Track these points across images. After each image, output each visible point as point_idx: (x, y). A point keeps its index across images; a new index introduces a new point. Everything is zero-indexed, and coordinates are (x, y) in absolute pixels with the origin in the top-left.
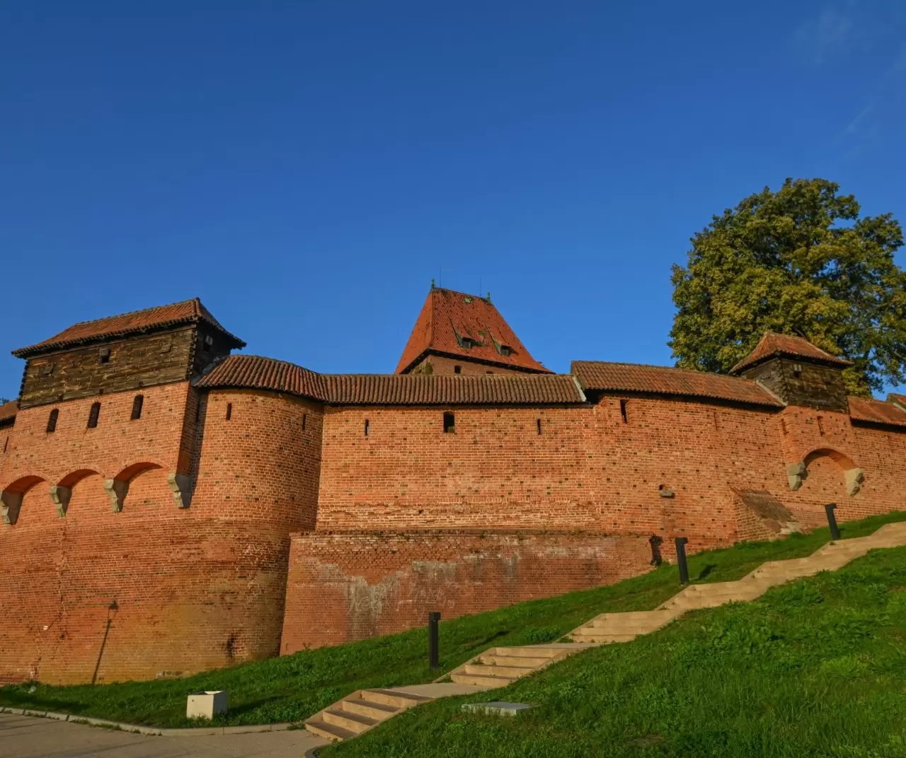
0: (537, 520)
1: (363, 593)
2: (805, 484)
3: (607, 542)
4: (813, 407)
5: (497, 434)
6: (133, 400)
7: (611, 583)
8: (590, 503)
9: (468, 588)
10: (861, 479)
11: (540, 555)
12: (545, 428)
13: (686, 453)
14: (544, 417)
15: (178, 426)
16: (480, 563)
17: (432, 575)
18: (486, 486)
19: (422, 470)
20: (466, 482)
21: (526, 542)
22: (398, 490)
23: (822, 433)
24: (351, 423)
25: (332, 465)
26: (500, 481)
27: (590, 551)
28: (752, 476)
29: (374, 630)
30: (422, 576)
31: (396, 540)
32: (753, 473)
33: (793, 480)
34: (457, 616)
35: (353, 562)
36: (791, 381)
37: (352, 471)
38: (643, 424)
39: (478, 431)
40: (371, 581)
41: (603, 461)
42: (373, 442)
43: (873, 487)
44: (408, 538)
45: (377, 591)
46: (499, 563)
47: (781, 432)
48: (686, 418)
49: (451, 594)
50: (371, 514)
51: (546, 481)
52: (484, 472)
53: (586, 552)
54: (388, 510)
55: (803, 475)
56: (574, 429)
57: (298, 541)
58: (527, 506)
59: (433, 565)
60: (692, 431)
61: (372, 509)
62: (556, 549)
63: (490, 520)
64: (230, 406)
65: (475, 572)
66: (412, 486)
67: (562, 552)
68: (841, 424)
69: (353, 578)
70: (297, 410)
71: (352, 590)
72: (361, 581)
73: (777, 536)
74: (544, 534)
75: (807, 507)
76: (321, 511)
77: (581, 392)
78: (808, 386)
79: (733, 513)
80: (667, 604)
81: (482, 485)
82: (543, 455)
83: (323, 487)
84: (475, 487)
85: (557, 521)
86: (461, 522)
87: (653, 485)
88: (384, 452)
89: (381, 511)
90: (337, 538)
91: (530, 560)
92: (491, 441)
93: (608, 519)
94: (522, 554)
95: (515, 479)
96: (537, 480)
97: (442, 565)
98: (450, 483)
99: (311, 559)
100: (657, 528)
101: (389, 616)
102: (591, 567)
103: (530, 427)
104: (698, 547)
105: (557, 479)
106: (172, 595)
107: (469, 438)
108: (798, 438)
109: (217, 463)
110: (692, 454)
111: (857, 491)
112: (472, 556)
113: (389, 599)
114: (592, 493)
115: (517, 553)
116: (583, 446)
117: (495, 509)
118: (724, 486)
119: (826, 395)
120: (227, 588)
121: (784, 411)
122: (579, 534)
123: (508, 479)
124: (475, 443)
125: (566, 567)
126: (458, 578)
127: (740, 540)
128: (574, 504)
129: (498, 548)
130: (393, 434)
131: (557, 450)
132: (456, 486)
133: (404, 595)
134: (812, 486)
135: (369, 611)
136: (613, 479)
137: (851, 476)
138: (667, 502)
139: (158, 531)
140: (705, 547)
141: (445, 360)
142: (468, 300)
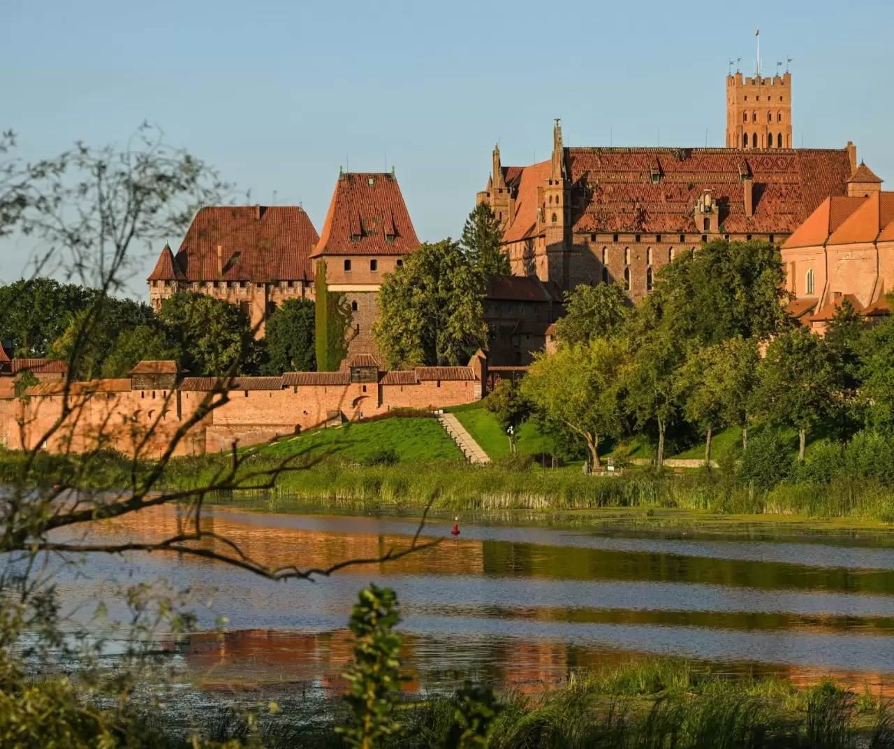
0: (267, 421)
1: (223, 441)
4: (362, 383)
5: (259, 397)
6: (163, 392)
8: (283, 417)
9: (248, 440)
11: (265, 431)
12: (272, 396)
13: (313, 401)
14: (272, 392)
16: (251, 434)
18: (257, 412)
21: (263, 428)
23: (364, 390)
26: (260, 411)
28: (336, 405)
31: (231, 428)
35: (221, 433)
36: (355, 375)
37: (221, 408)
38: (301, 393)
39: (254, 396)
41: (287, 405)
44: (234, 428)
45: (227, 441)
46: (255, 434)
47: (349, 391)
48: (315, 390)
51: (272, 411)
52: (256, 408)
54: (231, 419)
55: (354, 405)
56: (280, 396)
57: (208, 428)
58: (266, 418)
60: (316, 394)
61: (227, 418)
63: (255, 421)
64: (187, 395)
67: (271, 431)
68: (374, 386)
74: (269, 426)
76: (214, 419)
77: (282, 385)
78: (362, 375)
82: (271, 403)
84: (254, 412)
85: (272, 422)
87: (302, 411)
91: (263, 433)
92: (258, 399)
93: (287, 421)
96: (269, 411)
97: (242, 434)
98: (247, 411)
99: (211, 432)
100: (301, 423)
103: (268, 395)
107: (252, 398)
108: (354, 394)
109: (186, 409)
112: (249, 432)
114: (283, 414)
115: (260, 431)
116: (282, 401)
117: (257, 418)
118: (325, 410)
119: (369, 377)
121: (350, 385)
122: (277, 426)
123: (263, 410)
125: (272, 434)
129: (256, 430)
131: (275, 402)
135: (225, 445)
136: (290, 410)
138: (306, 416)
141: (337, 258)
142: (371, 181)
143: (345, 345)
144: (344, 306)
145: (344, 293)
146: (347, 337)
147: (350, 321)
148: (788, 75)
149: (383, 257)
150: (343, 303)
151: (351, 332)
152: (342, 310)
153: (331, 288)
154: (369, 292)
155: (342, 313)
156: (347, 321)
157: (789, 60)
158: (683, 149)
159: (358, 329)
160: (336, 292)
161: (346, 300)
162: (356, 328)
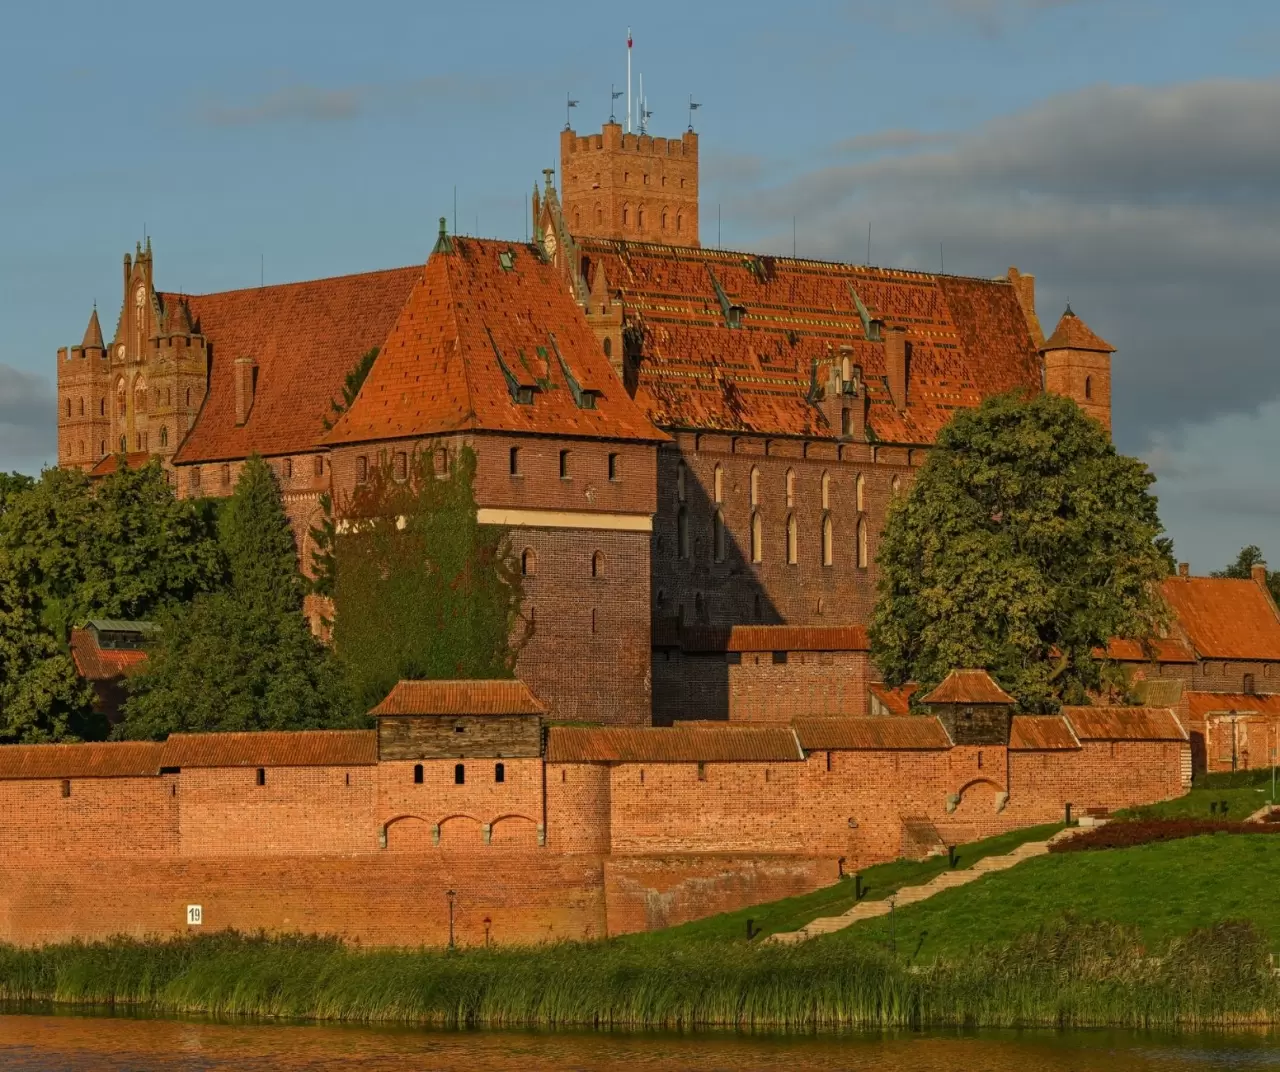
0: (764, 846)
1: (656, 900)
2: (959, 808)
3: (811, 864)
4: (977, 744)
5: (737, 782)
6: (494, 766)
7: (811, 891)
8: (800, 834)
9: (723, 895)
10: (1007, 799)
11: (767, 873)
12: (772, 777)
13: (871, 791)
14: (771, 768)
15: (539, 791)
16: (728, 879)
17: (699, 888)
18: (728, 822)
19: (683, 810)
20: (714, 818)
21: (759, 865)
22: (666, 824)
23: (980, 765)
24: (631, 773)
25: (619, 805)
26: (738, 817)
27: (800, 870)
28: (918, 804)
29: (665, 922)
30: (693, 887)
31: (674, 864)
32: (919, 803)
33: (950, 806)
34: (716, 913)
35: (648, 879)
36: (962, 723)
37: (633, 811)
38: (842, 771)
39: (723, 779)
40: (661, 891)
41: (811, 803)
42: (647, 788)
43: (1018, 804)
44: (682, 863)
45: (665, 899)
46: (742, 879)
47: (947, 767)
48: (875, 762)
49: (712, 900)
50: (649, 842)
51: (770, 817)
52: (728, 810)
53: (798, 870)
54: (660, 839)
55: (957, 802)
56: (793, 777)
57: (609, 865)
58: (756, 836)
59: (700, 881)
60: (877, 774)
61: (649, 838)
62: (778, 870)
63: (731, 846)
64: (564, 773)
65: (726, 885)
66: (676, 821)
67: (781, 871)
68: (998, 755)
69: (649, 890)
70: (598, 768)
71: (649, 897)
72: (654, 892)
73: (924, 858)
74: (770, 857)
75: (958, 826)
76: (613, 840)
77: (800, 749)
78: (977, 725)
79: (899, 836)
80: (848, 913)
81: (724, 820)
82: (769, 798)
83: (613, 821)
84: (721, 822)
85: (776, 847)
86: (710, 848)
87: (845, 818)
88: (656, 797)
89: (656, 839)
90: (636, 862)
91: (761, 877)
92: (733, 787)
93: (811, 846)
94: (756, 872)
95: (749, 816)
96: (764, 817)
97: (705, 881)
98: (703, 819)
99: (619, 877)
100: (843, 851)
101: (674, 912)
102: (800, 881)
103: (761, 776)
104: (871, 863)
105: (778, 816)
106: (547, 903)
107: (716, 784)
108: (959, 773)
109: (561, 814)
110: (875, 793)
111: (1002, 808)
112: (724, 875)
113: (672, 903)
114: (802, 826)
115: (753, 872)
116: (798, 791)
117: (734, 838)
118: (896, 816)
119: (989, 730)
120: (579, 898)
121: (953, 750)
122: (793, 857)
123: (744, 816)
124: (721, 788)
125: (784, 881)
126: (716, 889)
127: (901, 857)
128: (789, 835)
129: (741, 869)
130: (662, 782)
131: (779, 794)
132: (707, 821)
133: (683, 901)
134: (965, 808)
135: (661, 911)
136: (817, 815)
137: (1000, 796)
138: (853, 831)
139: (524, 860)
140: (876, 862)
141: (498, 440)
142: (506, 260)
143: (509, 661)
144: (508, 562)
145: (508, 528)
146: (513, 639)
147: (518, 601)
148: (691, 136)
149: (584, 444)
150: (506, 554)
151: (520, 627)
152: (504, 572)
153: (485, 516)
154: (556, 529)
155: (503, 581)
156: (512, 599)
157: (694, 106)
158: (759, 258)
159: (533, 623)
160: (494, 527)
161: (510, 547)
162: (529, 617)
